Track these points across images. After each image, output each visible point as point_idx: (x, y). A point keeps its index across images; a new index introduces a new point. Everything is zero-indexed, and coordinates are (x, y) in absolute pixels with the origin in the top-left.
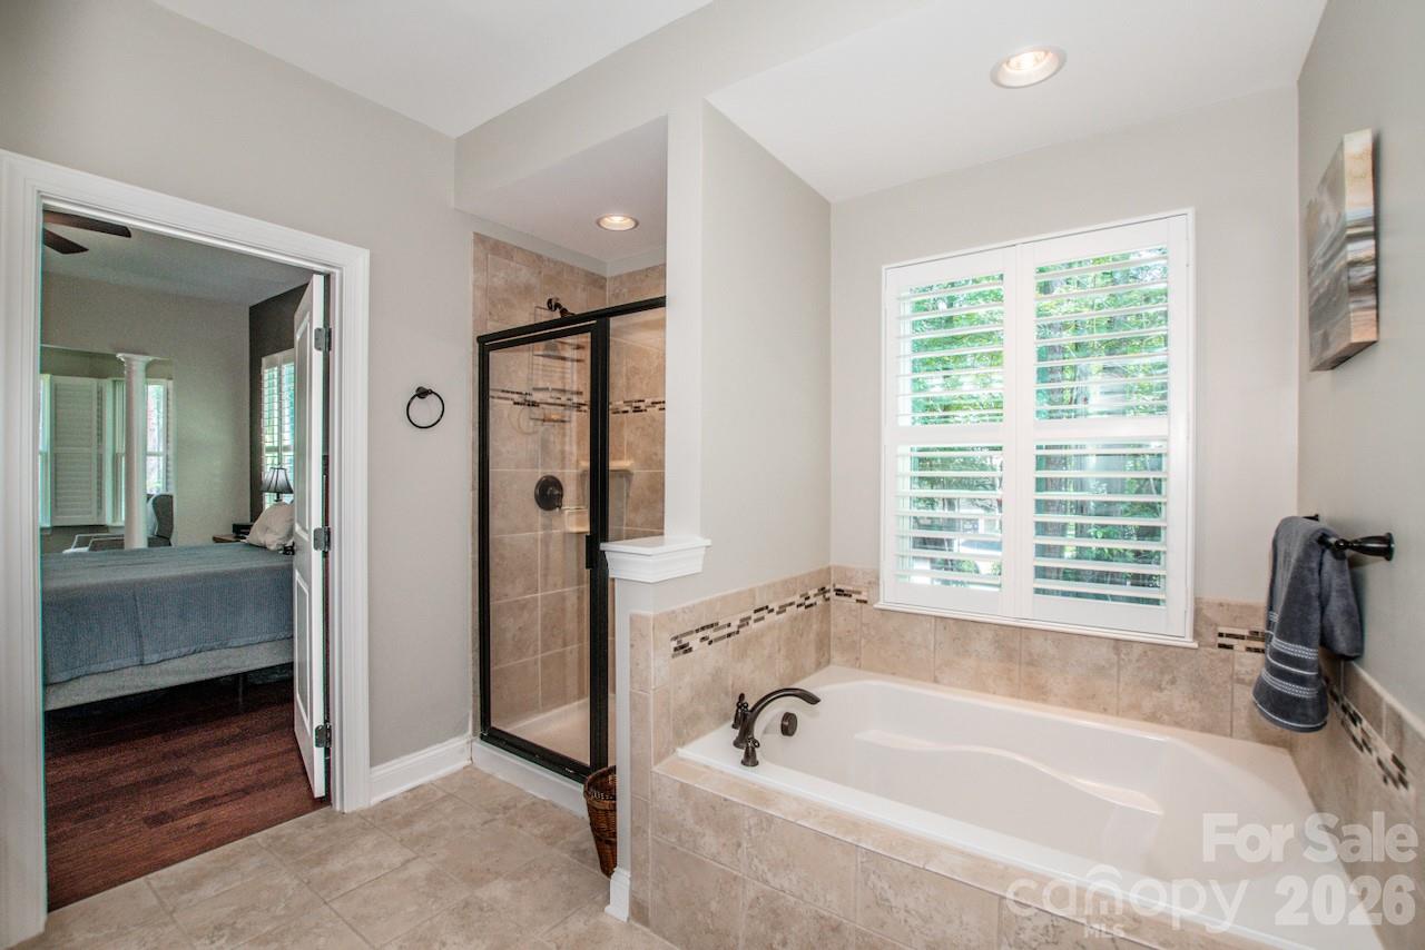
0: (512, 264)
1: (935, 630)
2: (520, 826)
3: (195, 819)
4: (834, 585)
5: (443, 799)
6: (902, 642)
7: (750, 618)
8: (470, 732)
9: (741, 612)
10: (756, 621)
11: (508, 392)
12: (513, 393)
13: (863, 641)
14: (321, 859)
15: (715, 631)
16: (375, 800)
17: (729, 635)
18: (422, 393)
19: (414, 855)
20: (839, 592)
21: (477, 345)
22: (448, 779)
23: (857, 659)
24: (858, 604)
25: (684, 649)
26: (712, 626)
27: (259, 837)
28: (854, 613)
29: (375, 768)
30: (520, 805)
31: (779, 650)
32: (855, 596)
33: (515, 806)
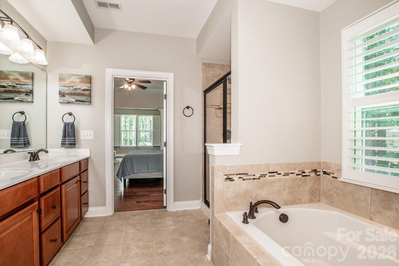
0: (214, 69)
1: (371, 194)
2: (202, 227)
3: (144, 204)
4: (322, 170)
5: (189, 215)
6: (354, 198)
7: (266, 175)
8: (201, 200)
9: (261, 172)
10: (269, 176)
11: (213, 105)
12: (215, 106)
13: (335, 195)
14: (157, 218)
15: (246, 176)
16: (175, 210)
17: (254, 179)
18: (188, 107)
19: (174, 224)
20: (325, 173)
21: (203, 93)
22: (193, 210)
23: (332, 202)
24: (333, 179)
25: (231, 180)
26: (245, 174)
27: (150, 210)
28: (331, 182)
29: (175, 202)
30: (205, 222)
31: (284, 190)
32: (331, 175)
33: (204, 222)
